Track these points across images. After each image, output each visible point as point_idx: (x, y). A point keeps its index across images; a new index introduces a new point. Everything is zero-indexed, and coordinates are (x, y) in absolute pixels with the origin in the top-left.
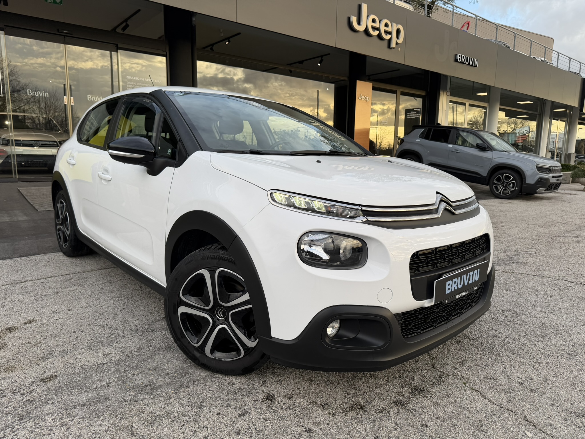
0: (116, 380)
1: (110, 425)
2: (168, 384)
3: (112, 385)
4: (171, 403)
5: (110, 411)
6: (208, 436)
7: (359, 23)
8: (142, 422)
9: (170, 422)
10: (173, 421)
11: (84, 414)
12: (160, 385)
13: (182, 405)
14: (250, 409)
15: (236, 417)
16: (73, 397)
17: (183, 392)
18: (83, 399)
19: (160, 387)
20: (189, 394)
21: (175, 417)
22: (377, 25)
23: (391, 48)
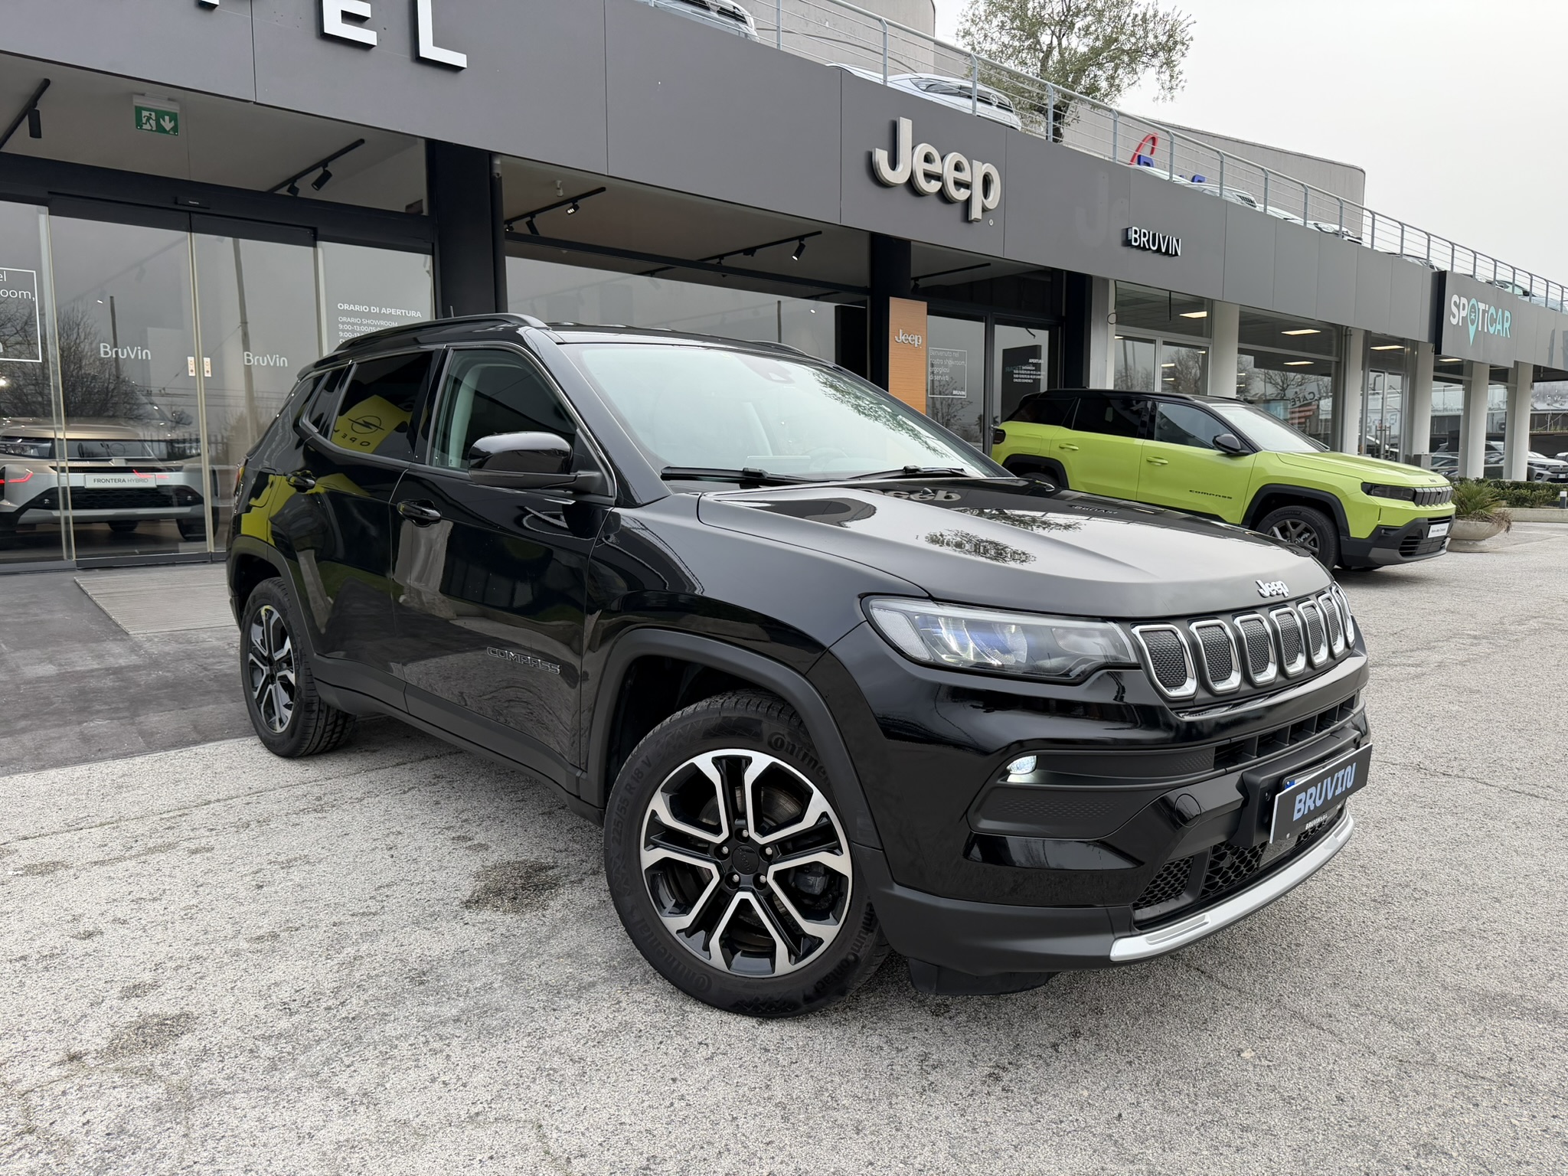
0: (500, 977)
1: (524, 1049)
2: (605, 980)
3: (496, 985)
4: (625, 1009)
5: (513, 1027)
6: (712, 1058)
7: (894, 163)
8: (582, 1042)
9: (633, 1039)
11: (466, 1034)
13: (646, 1012)
16: (431, 1009)
18: (450, 1011)
19: (593, 984)
20: (654, 994)
22: (935, 168)
23: (971, 222)
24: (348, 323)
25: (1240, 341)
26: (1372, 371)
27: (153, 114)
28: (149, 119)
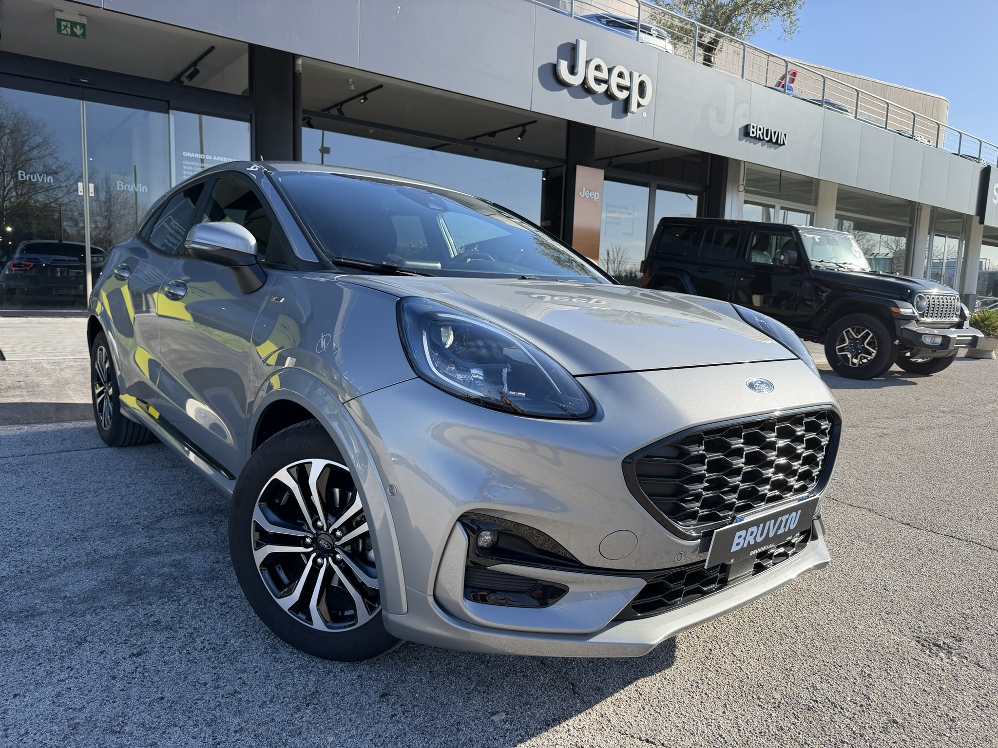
6: (66, 679)
7: (572, 70)
10: (29, 658)
12: (43, 612)
14: (153, 648)
15: (125, 658)
17: (70, 622)
19: (42, 614)
21: (34, 653)
22: (604, 75)
24: (190, 165)
25: (837, 209)
26: (936, 235)
27: (69, 24)
28: (66, 27)
